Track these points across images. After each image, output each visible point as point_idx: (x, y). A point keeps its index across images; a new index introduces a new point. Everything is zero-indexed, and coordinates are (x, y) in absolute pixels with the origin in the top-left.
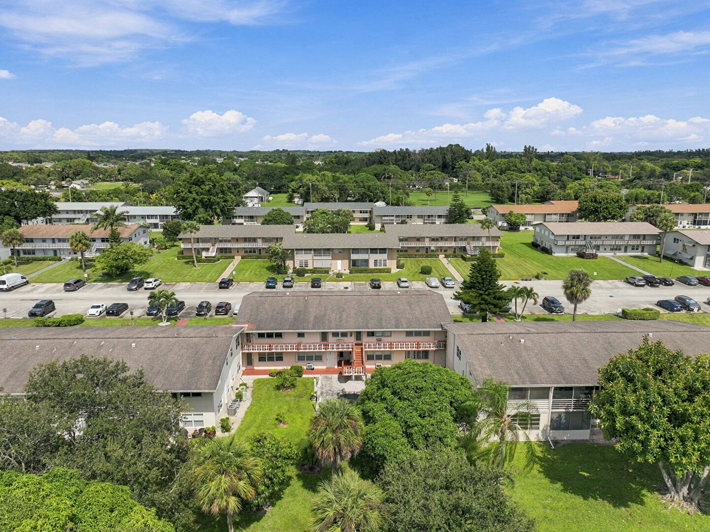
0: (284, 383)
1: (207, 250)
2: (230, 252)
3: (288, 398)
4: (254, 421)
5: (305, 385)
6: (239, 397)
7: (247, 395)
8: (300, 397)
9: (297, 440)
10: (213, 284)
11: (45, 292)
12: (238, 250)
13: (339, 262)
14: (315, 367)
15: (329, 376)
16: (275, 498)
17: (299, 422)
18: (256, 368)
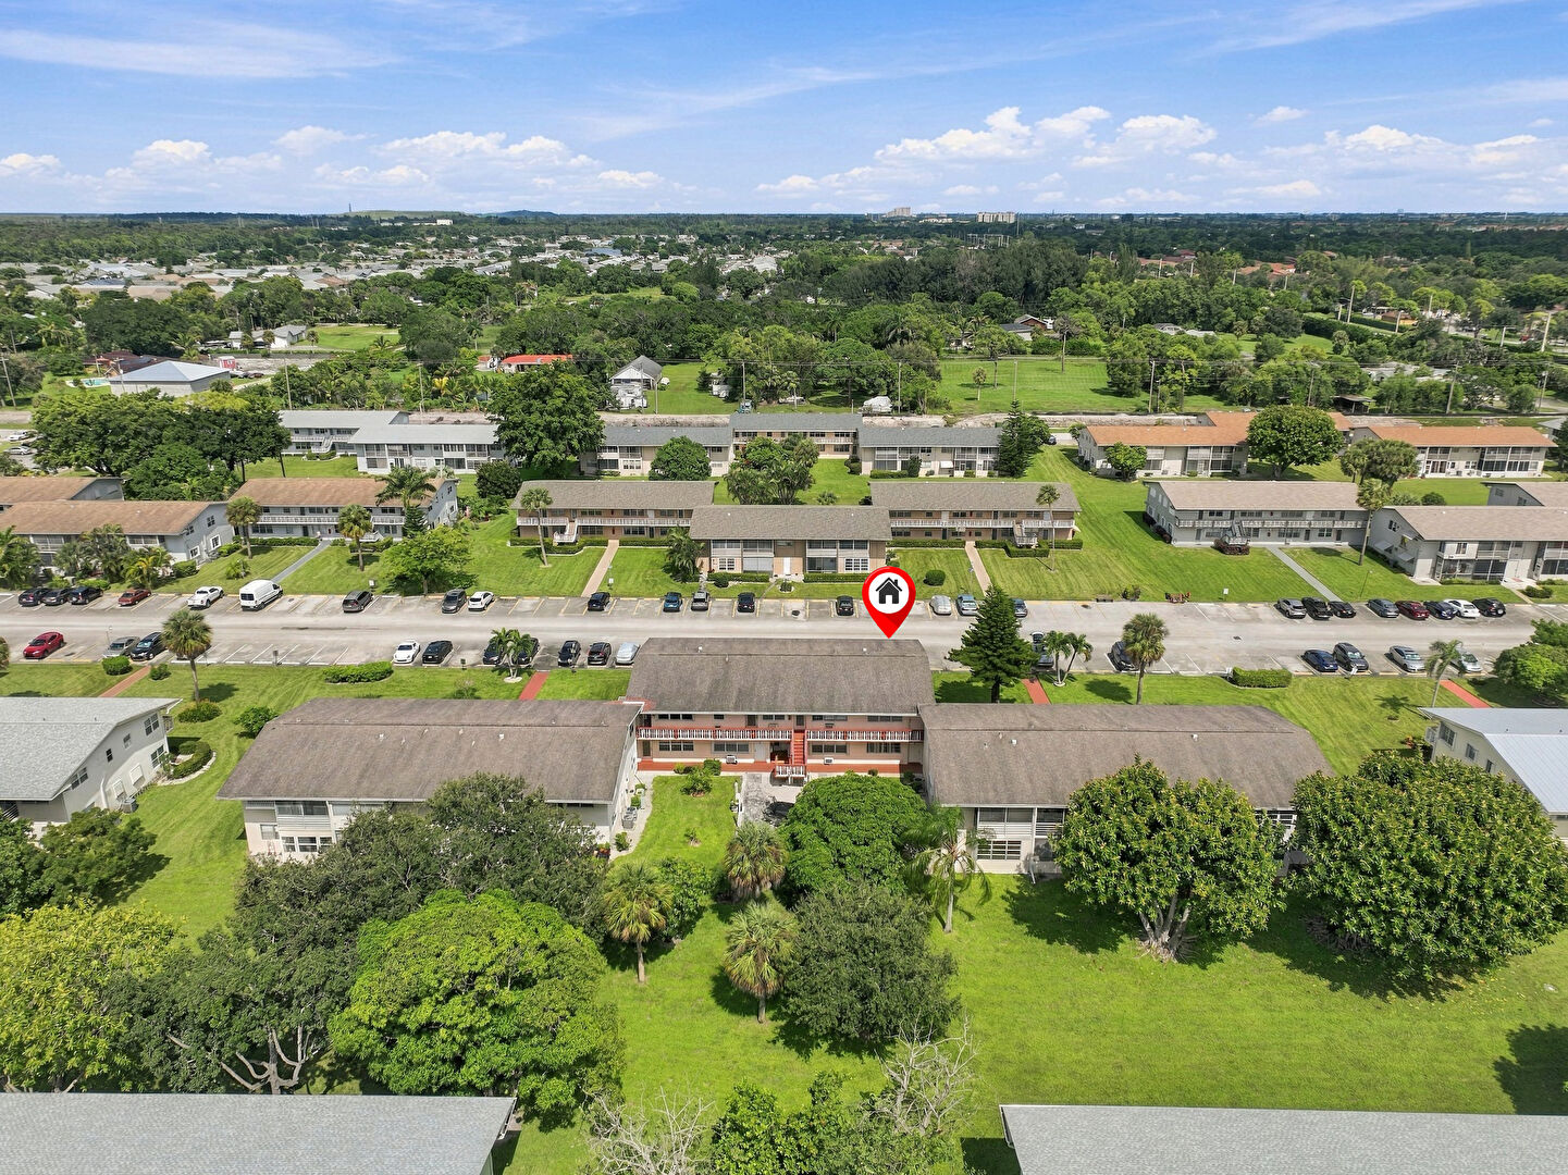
0: (695, 785)
1: (562, 530)
2: (601, 533)
3: (700, 806)
4: (657, 836)
5: (723, 788)
6: (636, 804)
7: (646, 800)
8: (718, 804)
9: (713, 863)
10: (577, 601)
11: (313, 614)
12: (613, 529)
13: (787, 560)
14: (739, 761)
15: (757, 774)
16: (685, 929)
17: (715, 841)
18: (655, 760)
